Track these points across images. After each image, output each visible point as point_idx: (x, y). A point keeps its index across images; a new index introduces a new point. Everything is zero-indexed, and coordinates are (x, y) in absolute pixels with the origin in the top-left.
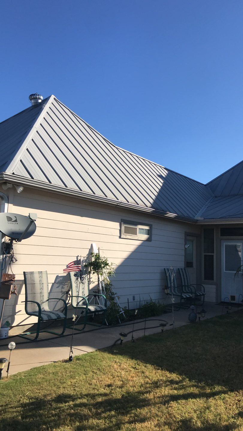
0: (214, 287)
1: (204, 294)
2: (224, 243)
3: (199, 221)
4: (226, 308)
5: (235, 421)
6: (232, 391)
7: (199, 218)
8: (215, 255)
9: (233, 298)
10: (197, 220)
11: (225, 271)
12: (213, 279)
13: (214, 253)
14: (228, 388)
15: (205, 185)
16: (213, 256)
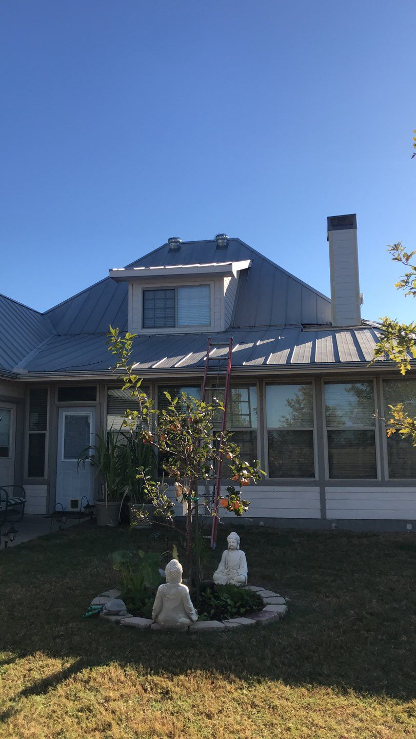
0: (45, 487)
1: (24, 500)
2: (64, 413)
3: (20, 376)
4: (57, 521)
5: (14, 704)
6: (23, 656)
7: (21, 371)
8: (47, 433)
9: (74, 503)
10: (17, 374)
11: (63, 460)
12: (43, 475)
13: (46, 430)
14: (18, 652)
15: (42, 314)
16: (44, 434)
